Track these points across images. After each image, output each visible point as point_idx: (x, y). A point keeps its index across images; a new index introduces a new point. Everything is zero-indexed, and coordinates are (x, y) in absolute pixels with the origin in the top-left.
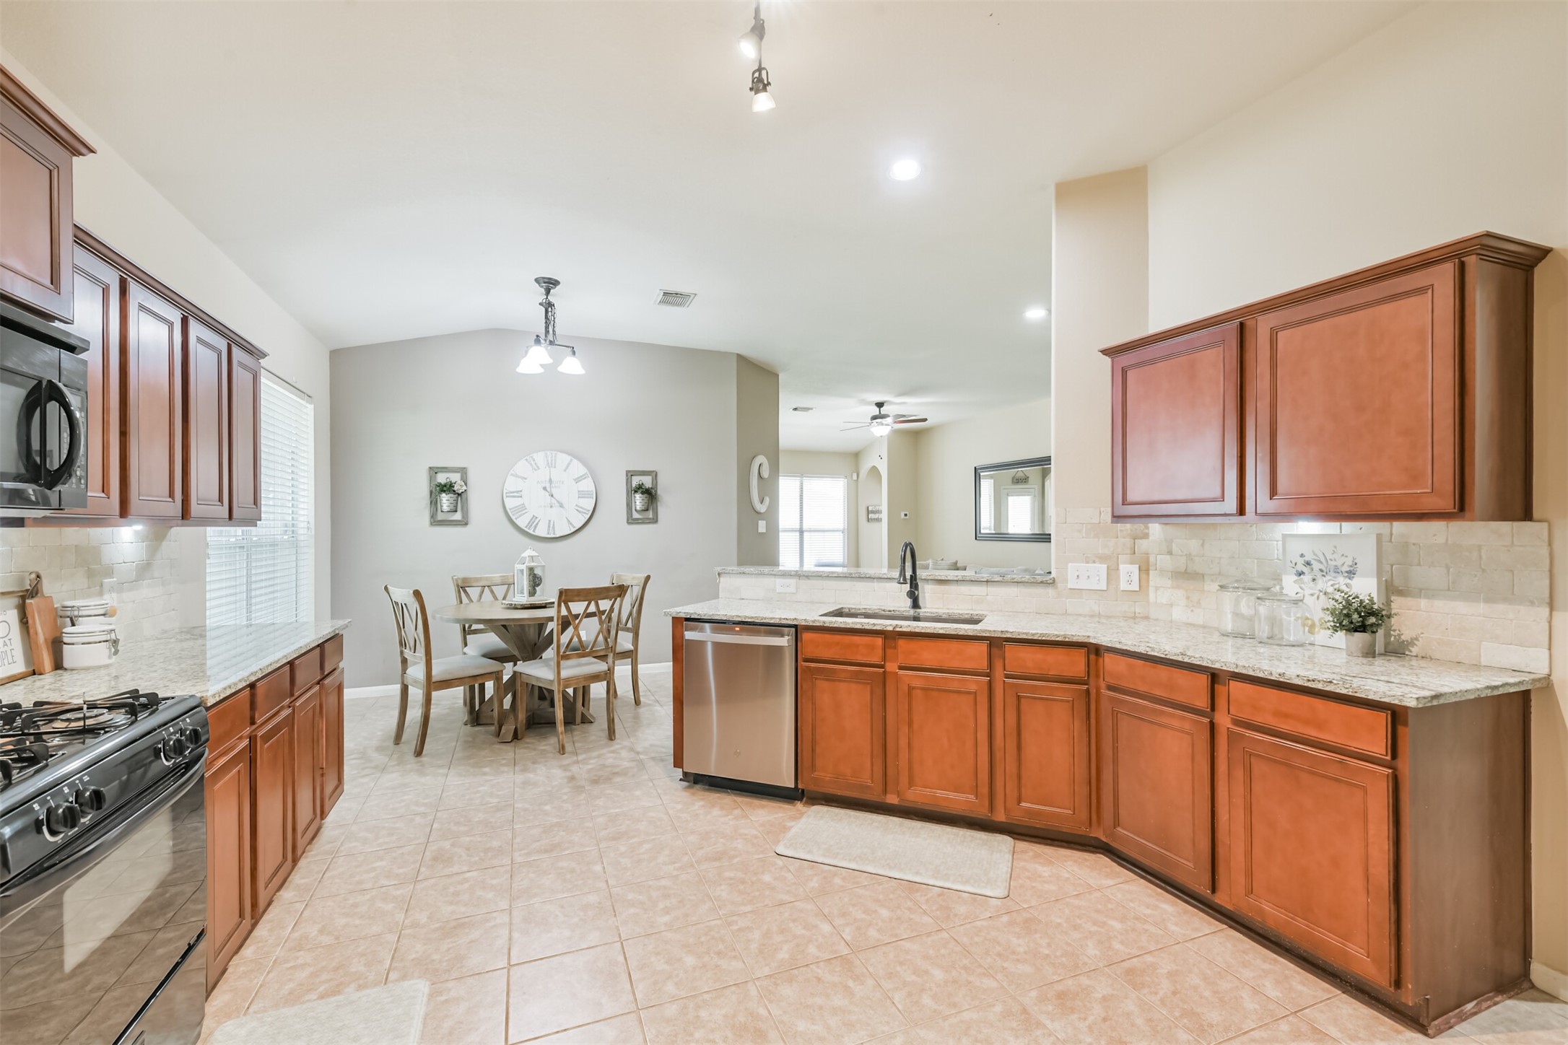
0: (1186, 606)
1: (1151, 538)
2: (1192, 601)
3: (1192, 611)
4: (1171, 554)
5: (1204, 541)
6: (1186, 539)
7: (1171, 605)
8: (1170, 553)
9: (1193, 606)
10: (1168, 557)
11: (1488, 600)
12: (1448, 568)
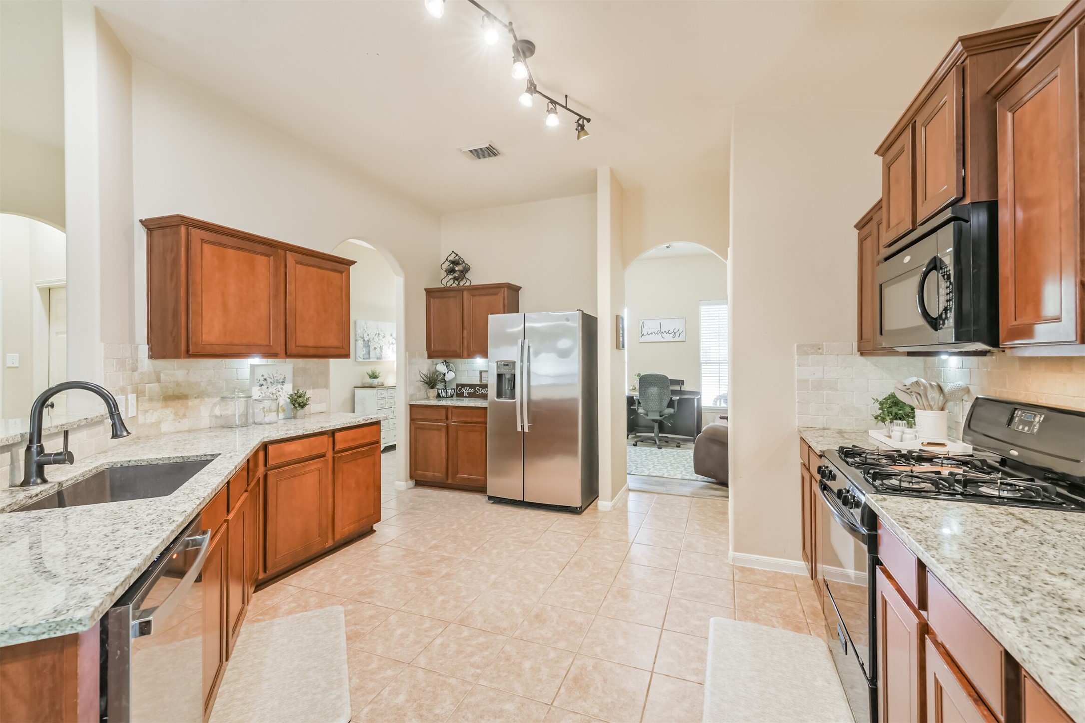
0: (174, 420)
1: (140, 371)
2: (178, 415)
3: (179, 422)
4: (159, 383)
5: (189, 371)
6: (174, 370)
7: (160, 422)
8: (159, 381)
9: (181, 419)
10: (157, 385)
11: (313, 388)
12: (302, 377)
